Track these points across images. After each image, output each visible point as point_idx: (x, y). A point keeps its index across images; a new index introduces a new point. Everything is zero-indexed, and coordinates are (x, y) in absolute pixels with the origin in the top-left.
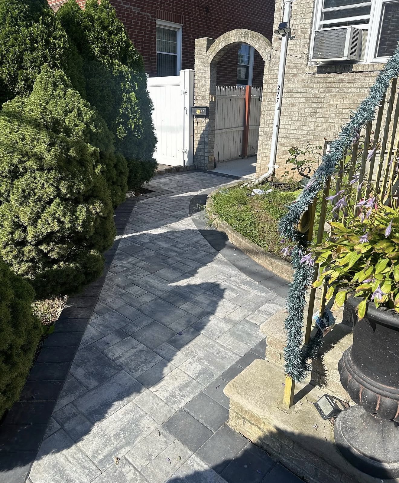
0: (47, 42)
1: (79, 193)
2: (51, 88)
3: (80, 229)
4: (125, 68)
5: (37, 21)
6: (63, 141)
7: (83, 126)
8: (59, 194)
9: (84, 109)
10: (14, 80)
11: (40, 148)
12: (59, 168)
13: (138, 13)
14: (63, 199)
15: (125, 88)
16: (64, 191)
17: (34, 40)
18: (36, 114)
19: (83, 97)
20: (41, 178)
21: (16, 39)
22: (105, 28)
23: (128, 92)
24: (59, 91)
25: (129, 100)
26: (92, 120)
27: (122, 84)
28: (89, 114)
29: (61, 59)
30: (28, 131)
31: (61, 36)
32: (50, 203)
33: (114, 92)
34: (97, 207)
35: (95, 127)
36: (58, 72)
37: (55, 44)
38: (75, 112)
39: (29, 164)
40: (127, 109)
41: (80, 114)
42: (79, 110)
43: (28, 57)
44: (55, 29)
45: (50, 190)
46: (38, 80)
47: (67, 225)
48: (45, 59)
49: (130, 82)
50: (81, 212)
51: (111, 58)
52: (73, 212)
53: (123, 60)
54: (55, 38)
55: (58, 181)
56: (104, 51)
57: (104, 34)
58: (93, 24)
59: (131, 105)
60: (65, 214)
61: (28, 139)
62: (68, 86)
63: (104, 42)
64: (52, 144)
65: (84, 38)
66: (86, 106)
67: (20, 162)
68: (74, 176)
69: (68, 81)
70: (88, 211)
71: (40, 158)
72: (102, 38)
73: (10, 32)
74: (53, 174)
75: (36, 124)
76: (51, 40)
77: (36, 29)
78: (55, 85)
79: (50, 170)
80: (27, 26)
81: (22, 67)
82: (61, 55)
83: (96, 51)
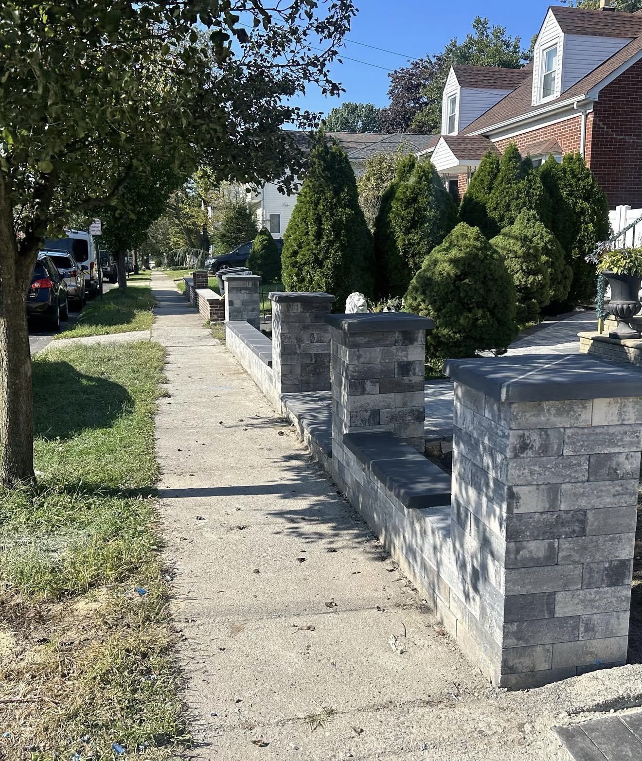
0: (528, 192)
1: (531, 270)
2: (526, 222)
3: (529, 285)
4: (586, 205)
5: (523, 179)
6: (528, 245)
7: (543, 244)
8: (522, 268)
9: (545, 234)
10: (502, 218)
11: (516, 248)
12: (524, 257)
13: (634, 142)
14: (523, 271)
15: (584, 220)
16: (524, 268)
17: (519, 192)
18: (517, 234)
19: (546, 227)
20: (515, 261)
21: (507, 193)
22: (574, 176)
23: (587, 223)
24: (531, 224)
25: (586, 229)
26: (549, 241)
27: (582, 217)
28: (548, 237)
29: (536, 203)
30: (512, 241)
31: (538, 187)
32: (517, 273)
33: (574, 224)
34: (540, 277)
35: (551, 245)
36: (532, 212)
37: (533, 193)
38: (539, 235)
39: (510, 255)
40: (583, 236)
41: (542, 237)
42: (542, 234)
43: (514, 203)
44: (535, 183)
45: (518, 267)
46: (518, 218)
47: (523, 283)
48: (525, 204)
49: (590, 215)
50: (531, 278)
51: (576, 198)
52: (527, 277)
53: (586, 199)
54: (534, 189)
55: (522, 263)
56: (571, 194)
57: (573, 181)
58: (565, 174)
59: (588, 234)
60: (523, 278)
61: (512, 244)
62: (537, 220)
63: (572, 187)
64: (522, 246)
65: (556, 185)
66: (547, 232)
67: (507, 254)
68: (530, 261)
69: (538, 217)
70: (535, 279)
71: (516, 252)
72: (571, 185)
73: (505, 189)
74: (520, 260)
75: (516, 238)
76: (531, 191)
77: (522, 184)
78: (528, 220)
79: (519, 258)
80: (516, 184)
81: (508, 210)
82: (536, 200)
83: (564, 194)
